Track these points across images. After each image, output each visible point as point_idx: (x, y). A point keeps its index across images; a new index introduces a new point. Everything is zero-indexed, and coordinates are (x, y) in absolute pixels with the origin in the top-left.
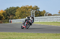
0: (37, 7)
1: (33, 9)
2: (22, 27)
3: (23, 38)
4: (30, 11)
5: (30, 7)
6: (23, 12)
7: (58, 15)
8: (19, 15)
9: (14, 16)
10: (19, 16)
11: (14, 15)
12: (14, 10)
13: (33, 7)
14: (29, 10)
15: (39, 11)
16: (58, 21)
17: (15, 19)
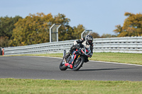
0: (63, 16)
1: (53, 21)
2: (62, 65)
3: (30, 91)
4: (46, 26)
5: (48, 17)
6: (30, 30)
7: (113, 36)
8: (22, 36)
9: (9, 39)
10: (20, 38)
11: (10, 37)
12: (10, 24)
13: (53, 17)
14: (45, 24)
15: (68, 27)
16: (112, 51)
17: (11, 46)
